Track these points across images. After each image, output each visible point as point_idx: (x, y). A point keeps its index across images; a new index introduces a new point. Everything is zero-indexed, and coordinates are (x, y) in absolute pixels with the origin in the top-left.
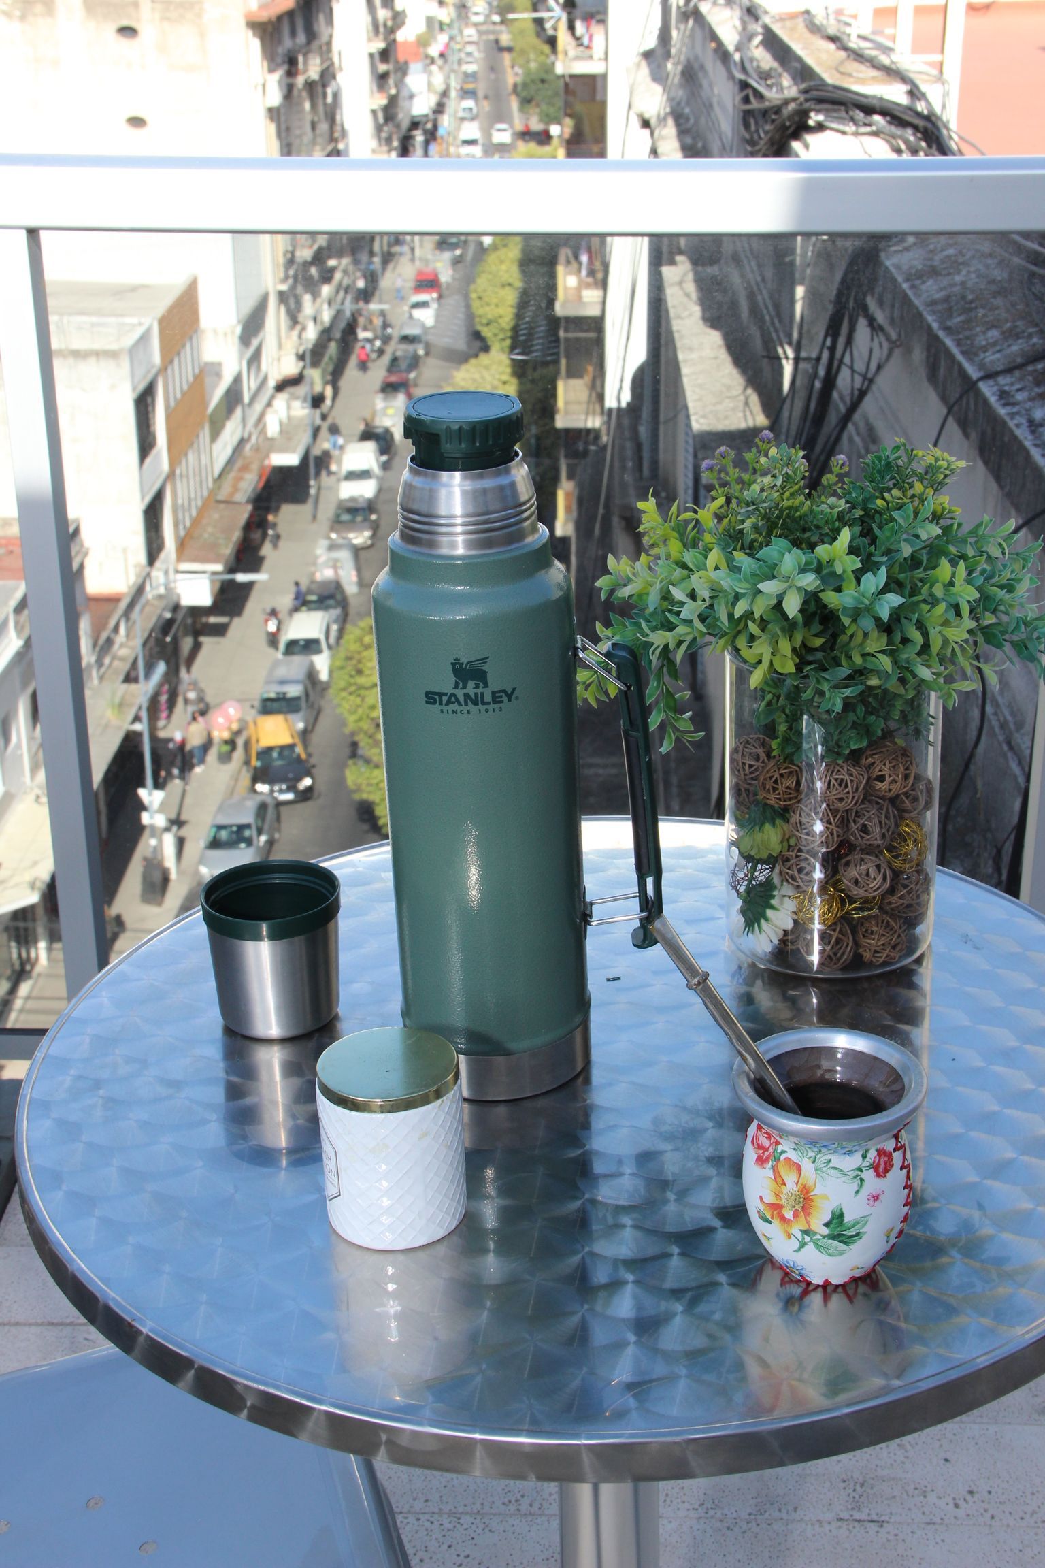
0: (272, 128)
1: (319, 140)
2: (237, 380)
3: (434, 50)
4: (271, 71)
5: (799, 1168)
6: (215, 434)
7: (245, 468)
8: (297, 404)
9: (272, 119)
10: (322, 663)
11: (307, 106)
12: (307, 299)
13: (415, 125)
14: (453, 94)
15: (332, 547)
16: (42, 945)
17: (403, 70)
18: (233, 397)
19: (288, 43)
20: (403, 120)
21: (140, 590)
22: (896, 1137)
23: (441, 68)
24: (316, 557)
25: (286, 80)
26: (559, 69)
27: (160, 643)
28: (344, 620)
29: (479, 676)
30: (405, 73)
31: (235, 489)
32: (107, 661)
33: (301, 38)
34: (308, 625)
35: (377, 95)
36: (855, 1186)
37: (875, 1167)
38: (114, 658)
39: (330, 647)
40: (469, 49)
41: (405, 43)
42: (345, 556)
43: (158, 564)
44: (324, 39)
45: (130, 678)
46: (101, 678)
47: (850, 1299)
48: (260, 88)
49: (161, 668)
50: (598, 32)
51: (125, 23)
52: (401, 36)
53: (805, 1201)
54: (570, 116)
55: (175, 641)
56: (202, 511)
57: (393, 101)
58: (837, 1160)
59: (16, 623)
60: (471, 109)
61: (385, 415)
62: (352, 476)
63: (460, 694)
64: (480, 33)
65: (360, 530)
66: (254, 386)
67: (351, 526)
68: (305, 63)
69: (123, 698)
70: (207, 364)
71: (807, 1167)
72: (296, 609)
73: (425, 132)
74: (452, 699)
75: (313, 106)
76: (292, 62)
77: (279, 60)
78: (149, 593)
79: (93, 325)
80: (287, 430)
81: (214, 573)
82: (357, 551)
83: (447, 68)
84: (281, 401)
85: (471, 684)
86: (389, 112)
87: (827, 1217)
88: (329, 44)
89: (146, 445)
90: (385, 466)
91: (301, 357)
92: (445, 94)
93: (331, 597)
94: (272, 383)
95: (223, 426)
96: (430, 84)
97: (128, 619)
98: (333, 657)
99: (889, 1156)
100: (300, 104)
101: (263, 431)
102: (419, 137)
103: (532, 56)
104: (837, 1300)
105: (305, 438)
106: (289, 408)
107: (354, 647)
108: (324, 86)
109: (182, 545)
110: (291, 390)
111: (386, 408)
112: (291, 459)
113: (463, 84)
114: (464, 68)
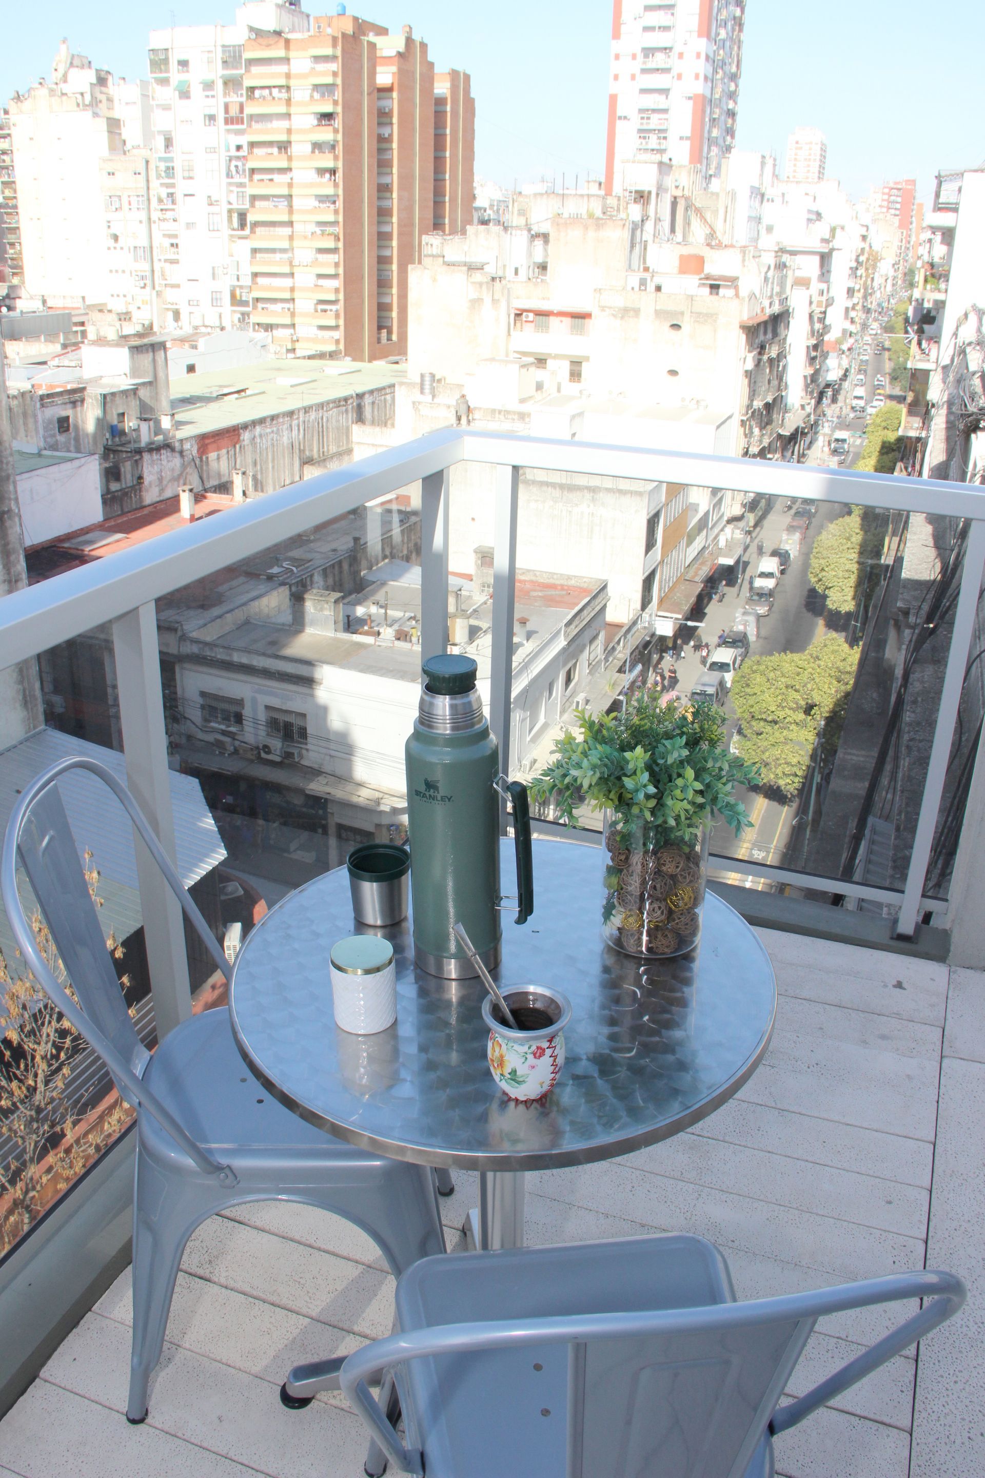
0: (746, 381)
1: (772, 389)
2: (707, 514)
3: (845, 347)
4: (750, 351)
5: (501, 1046)
6: (690, 542)
7: (703, 563)
8: (738, 531)
9: (746, 376)
10: (729, 677)
11: (768, 371)
13: (828, 386)
14: (853, 371)
15: (744, 614)
16: (552, 807)
17: (825, 356)
18: (703, 524)
19: (762, 337)
20: (821, 381)
21: (634, 623)
22: (550, 1041)
23: (847, 356)
24: (735, 618)
25: (757, 357)
26: (909, 365)
27: (641, 654)
28: (745, 655)
29: (436, 788)
30: (826, 358)
31: (696, 574)
32: (611, 659)
33: (769, 335)
34: (724, 655)
35: (809, 368)
36: (523, 1060)
37: (534, 1054)
38: (614, 658)
39: (734, 669)
40: (866, 347)
41: (828, 342)
42: (752, 619)
43: (647, 610)
44: (782, 337)
45: (621, 670)
46: (606, 669)
47: (527, 1108)
48: (743, 360)
49: (639, 667)
50: (934, 347)
51: (675, 322)
52: (826, 338)
53: (502, 1062)
54: (912, 391)
55: (650, 652)
56: (675, 584)
57: (817, 372)
58: (517, 1047)
59: (565, 632)
60: (862, 380)
61: (787, 543)
62: (763, 575)
63: (427, 794)
64: (873, 340)
65: (764, 606)
66: (715, 519)
67: (758, 603)
68: (770, 348)
69: (615, 681)
70: (690, 504)
71: (504, 1047)
72: (719, 645)
73: (833, 390)
74: (424, 796)
75: (770, 371)
76: (762, 348)
77: (755, 346)
78: (639, 626)
80: (730, 545)
81: (677, 619)
82: (759, 617)
83: (851, 357)
84: (729, 529)
85: (432, 791)
86: (814, 378)
87: (510, 1071)
88: (785, 339)
89: (650, 544)
90: (782, 572)
91: (744, 506)
92: (847, 370)
93: (740, 641)
94: (725, 518)
95: (695, 539)
96: (840, 365)
97: (625, 638)
98: (736, 675)
99: (544, 1050)
100: (764, 370)
101: (717, 544)
102: (829, 393)
103: (901, 354)
104: (522, 1107)
105: (739, 551)
106: (733, 533)
107: (746, 671)
108: (779, 361)
109: (661, 601)
110: (735, 523)
111: (788, 539)
112: (730, 562)
113: (860, 366)
114: (861, 357)
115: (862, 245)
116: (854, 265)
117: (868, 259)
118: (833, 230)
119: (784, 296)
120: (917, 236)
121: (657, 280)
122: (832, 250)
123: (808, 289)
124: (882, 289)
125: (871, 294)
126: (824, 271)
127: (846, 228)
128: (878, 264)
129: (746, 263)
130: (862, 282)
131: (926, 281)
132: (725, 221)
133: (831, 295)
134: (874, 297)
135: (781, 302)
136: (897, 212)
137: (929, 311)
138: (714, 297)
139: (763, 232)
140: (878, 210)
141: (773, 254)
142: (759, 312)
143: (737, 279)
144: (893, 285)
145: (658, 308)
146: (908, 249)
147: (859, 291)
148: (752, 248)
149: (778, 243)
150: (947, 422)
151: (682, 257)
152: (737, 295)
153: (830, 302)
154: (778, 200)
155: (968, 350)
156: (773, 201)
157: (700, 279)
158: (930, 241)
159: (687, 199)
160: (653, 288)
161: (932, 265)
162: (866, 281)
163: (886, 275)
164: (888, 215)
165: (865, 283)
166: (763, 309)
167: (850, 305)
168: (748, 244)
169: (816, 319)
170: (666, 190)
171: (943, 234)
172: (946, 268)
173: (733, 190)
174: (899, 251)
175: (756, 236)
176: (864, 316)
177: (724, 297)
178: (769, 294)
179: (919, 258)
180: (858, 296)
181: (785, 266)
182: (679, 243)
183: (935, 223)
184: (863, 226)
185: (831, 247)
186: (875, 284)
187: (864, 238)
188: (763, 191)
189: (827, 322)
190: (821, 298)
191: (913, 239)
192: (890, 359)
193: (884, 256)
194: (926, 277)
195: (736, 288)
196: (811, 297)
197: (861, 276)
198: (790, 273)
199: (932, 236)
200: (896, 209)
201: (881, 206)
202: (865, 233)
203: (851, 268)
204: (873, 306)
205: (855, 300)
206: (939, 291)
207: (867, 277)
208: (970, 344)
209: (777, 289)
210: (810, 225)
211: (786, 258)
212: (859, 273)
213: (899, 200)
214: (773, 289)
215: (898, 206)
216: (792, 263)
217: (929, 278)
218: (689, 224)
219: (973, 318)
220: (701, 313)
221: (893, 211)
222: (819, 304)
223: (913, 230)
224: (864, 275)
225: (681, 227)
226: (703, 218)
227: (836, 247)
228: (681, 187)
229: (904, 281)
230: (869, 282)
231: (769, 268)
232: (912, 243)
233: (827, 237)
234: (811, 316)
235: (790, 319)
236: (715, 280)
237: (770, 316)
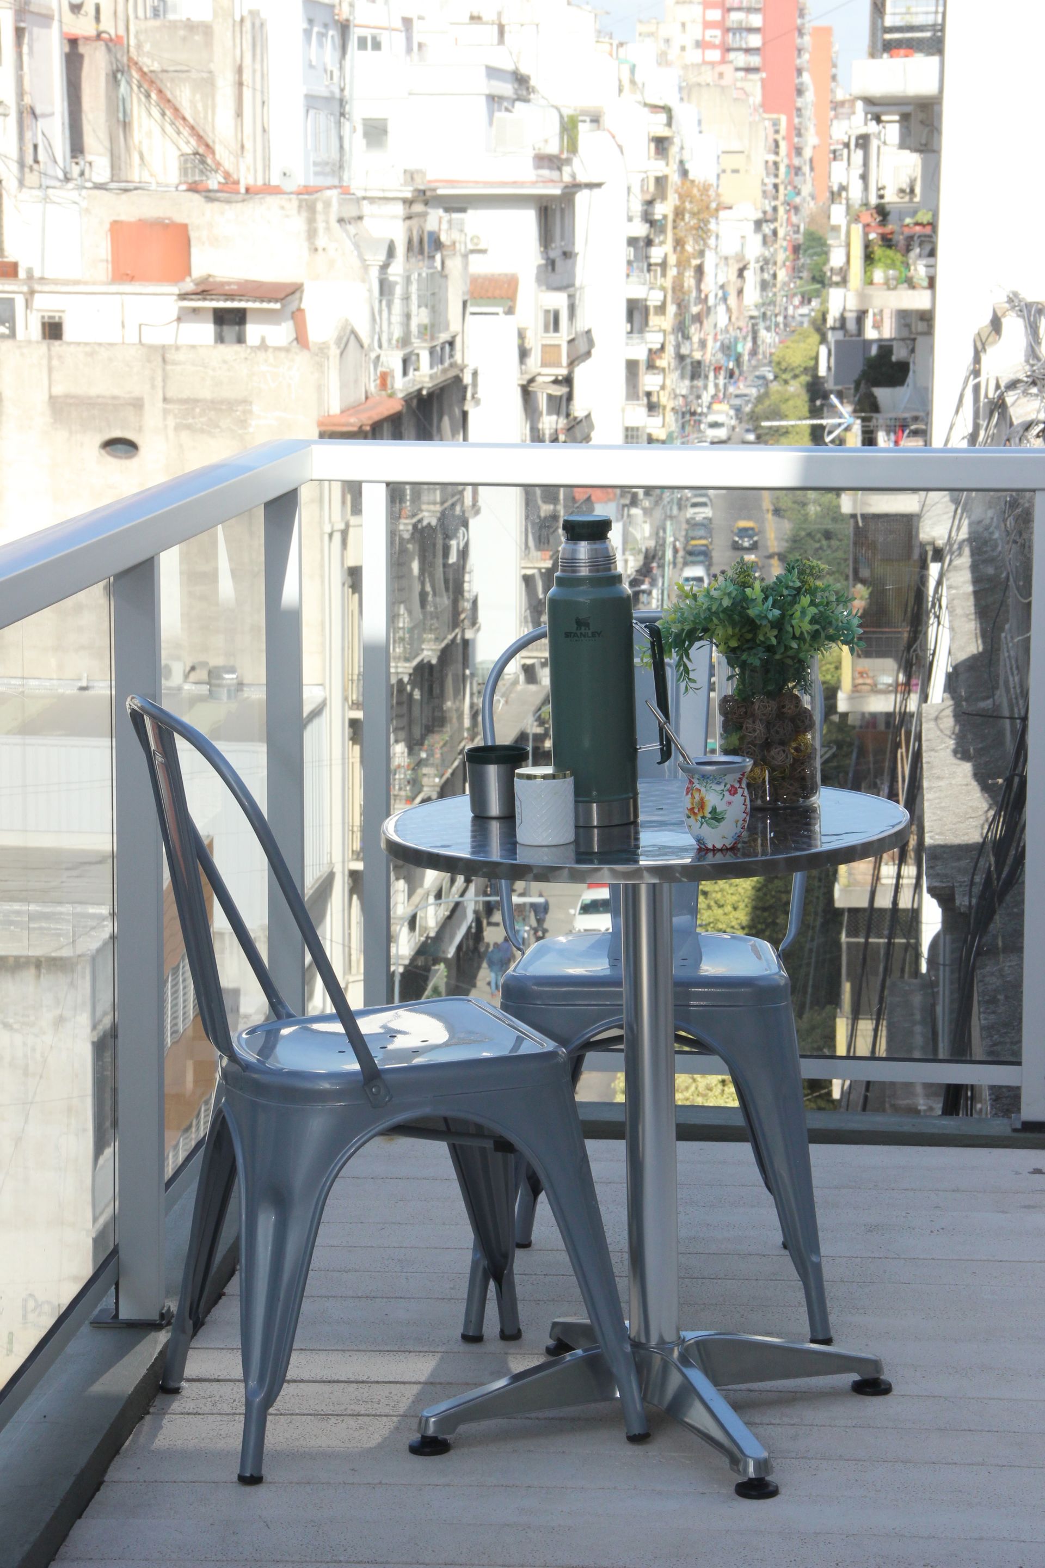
1: (434, 623)
5: (700, 791)
11: (415, 566)
12: (399, 887)
23: (647, 511)
29: (587, 625)
35: (535, 553)
36: (721, 796)
37: (730, 791)
48: (337, 537)
51: (117, 434)
53: (702, 805)
58: (714, 787)
60: (700, 580)
63: (578, 632)
71: (703, 789)
74: (575, 635)
75: (426, 567)
79: (32, 917)
83: (658, 513)
85: (583, 628)
87: (711, 811)
99: (736, 787)
108: (448, 537)
113: (688, 538)
114: (690, 512)
115: (659, 167)
116: (640, 230)
117: (679, 213)
118: (569, 128)
119: (444, 337)
120: (824, 131)
121: (46, 304)
122: (573, 188)
123: (510, 311)
124: (732, 300)
125: (698, 319)
126: (554, 254)
127: (606, 121)
128: (712, 226)
129: (321, 241)
130: (668, 282)
131: (869, 258)
132: (239, 114)
133: (582, 324)
134: (708, 324)
135: (437, 355)
136: (755, 61)
137: (885, 349)
138: (230, 351)
139: (356, 141)
140: (695, 56)
141: (399, 209)
142: (373, 388)
143: (295, 290)
144: (764, 285)
145: (58, 390)
146: (798, 171)
147: (661, 309)
148: (333, 194)
149: (411, 175)
150: (976, 581)
151: (116, 228)
152: (301, 339)
153: (582, 347)
154: (394, 42)
155: (1010, 398)
156: (377, 46)
157: (183, 296)
158: (863, 141)
159: (112, 44)
160: (35, 331)
161: (882, 212)
162: (680, 275)
163: (740, 257)
164: (728, 70)
165: (678, 287)
166: (384, 380)
167: (640, 354)
168: (313, 182)
169: (543, 403)
170: (45, 19)
171: (905, 118)
172: (924, 217)
173: (254, 14)
174: (770, 181)
175: (335, 155)
176: (684, 387)
177: (263, 346)
178: (397, 333)
179: (834, 196)
180: (662, 323)
181: (437, 244)
182: (99, 187)
183: (878, 89)
184: (655, 108)
185: (567, 178)
186: (710, 285)
187: (661, 144)
188: (344, 12)
189: (579, 409)
190: (552, 338)
191: (811, 140)
192: (777, 512)
193: (726, 199)
194: (867, 245)
195: (298, 317)
196: (521, 335)
197: (664, 265)
198: (454, 265)
199: (873, 127)
200: (748, 51)
201: (701, 45)
202: (663, 132)
203: (632, 242)
204: (711, 354)
205: (653, 339)
206: (911, 284)
207: (682, 265)
208: (1013, 385)
209: (420, 317)
210: (500, 115)
211: (436, 219)
212: (656, 254)
213: (756, 20)
214: (408, 316)
215: (755, 41)
216: (455, 235)
217: (878, 251)
218: (126, 125)
219: (1014, 326)
220: (196, 401)
221: (740, 59)
222: (550, 352)
223: (809, 112)
224: (672, 260)
225: (103, 135)
226: (168, 105)
227: (582, 178)
228: (89, 8)
229: (796, 271)
230: (689, 280)
231: (391, 252)
232: (808, 153)
233: (553, 148)
234: (527, 392)
235: (469, 406)
236: (230, 297)
237: (408, 400)
